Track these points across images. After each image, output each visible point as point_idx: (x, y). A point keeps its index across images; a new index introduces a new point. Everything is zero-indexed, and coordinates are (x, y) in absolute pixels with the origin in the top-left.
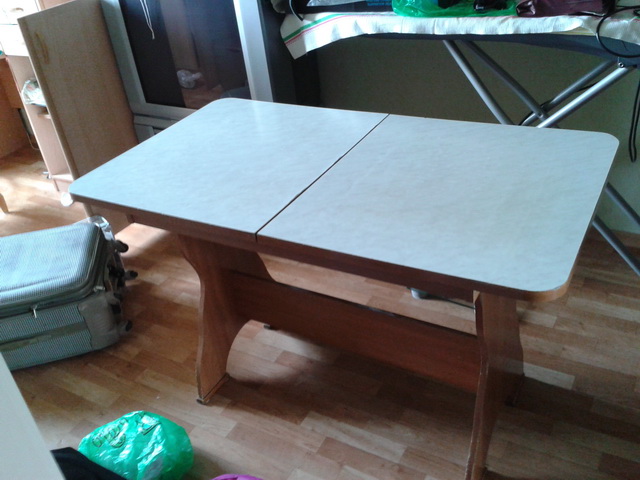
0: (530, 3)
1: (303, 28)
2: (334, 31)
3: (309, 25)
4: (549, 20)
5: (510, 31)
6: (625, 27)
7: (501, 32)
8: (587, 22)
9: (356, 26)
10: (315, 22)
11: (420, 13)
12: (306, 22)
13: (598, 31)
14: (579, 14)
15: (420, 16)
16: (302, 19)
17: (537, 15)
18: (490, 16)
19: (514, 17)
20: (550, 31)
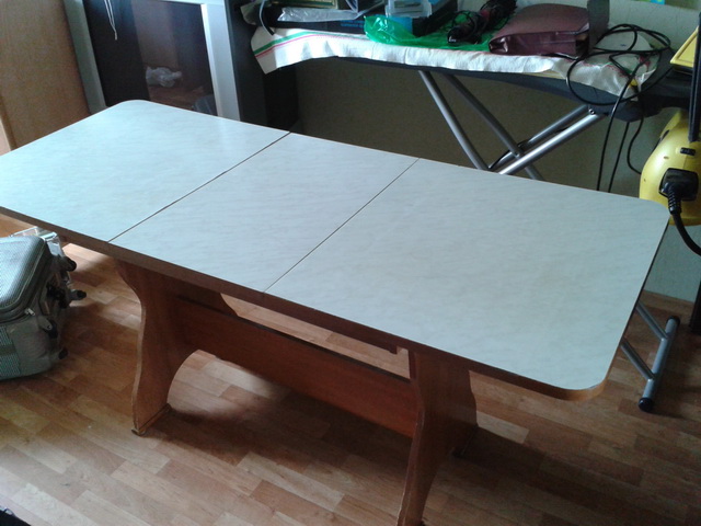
0: (503, 40)
1: (273, 42)
2: (305, 49)
3: (280, 40)
4: (521, 58)
5: (481, 68)
6: (596, 73)
7: (471, 68)
8: (559, 65)
9: (327, 47)
10: (286, 38)
11: (392, 40)
12: (277, 37)
13: (569, 75)
14: (552, 55)
15: (391, 44)
16: (272, 33)
17: (510, 53)
18: (462, 50)
19: (486, 53)
20: (521, 71)
